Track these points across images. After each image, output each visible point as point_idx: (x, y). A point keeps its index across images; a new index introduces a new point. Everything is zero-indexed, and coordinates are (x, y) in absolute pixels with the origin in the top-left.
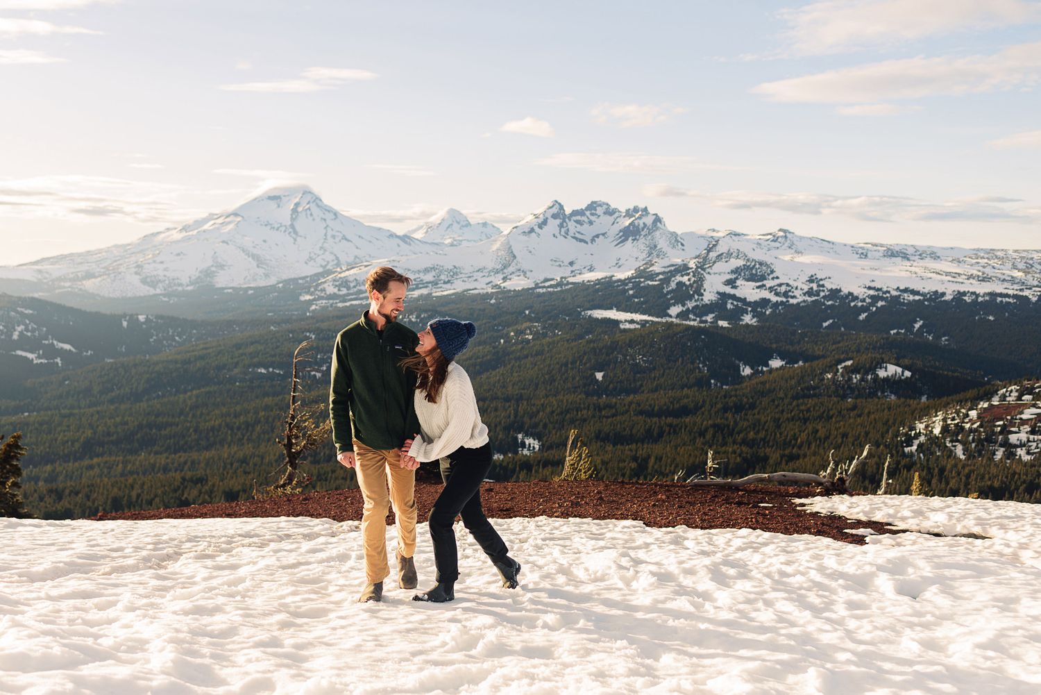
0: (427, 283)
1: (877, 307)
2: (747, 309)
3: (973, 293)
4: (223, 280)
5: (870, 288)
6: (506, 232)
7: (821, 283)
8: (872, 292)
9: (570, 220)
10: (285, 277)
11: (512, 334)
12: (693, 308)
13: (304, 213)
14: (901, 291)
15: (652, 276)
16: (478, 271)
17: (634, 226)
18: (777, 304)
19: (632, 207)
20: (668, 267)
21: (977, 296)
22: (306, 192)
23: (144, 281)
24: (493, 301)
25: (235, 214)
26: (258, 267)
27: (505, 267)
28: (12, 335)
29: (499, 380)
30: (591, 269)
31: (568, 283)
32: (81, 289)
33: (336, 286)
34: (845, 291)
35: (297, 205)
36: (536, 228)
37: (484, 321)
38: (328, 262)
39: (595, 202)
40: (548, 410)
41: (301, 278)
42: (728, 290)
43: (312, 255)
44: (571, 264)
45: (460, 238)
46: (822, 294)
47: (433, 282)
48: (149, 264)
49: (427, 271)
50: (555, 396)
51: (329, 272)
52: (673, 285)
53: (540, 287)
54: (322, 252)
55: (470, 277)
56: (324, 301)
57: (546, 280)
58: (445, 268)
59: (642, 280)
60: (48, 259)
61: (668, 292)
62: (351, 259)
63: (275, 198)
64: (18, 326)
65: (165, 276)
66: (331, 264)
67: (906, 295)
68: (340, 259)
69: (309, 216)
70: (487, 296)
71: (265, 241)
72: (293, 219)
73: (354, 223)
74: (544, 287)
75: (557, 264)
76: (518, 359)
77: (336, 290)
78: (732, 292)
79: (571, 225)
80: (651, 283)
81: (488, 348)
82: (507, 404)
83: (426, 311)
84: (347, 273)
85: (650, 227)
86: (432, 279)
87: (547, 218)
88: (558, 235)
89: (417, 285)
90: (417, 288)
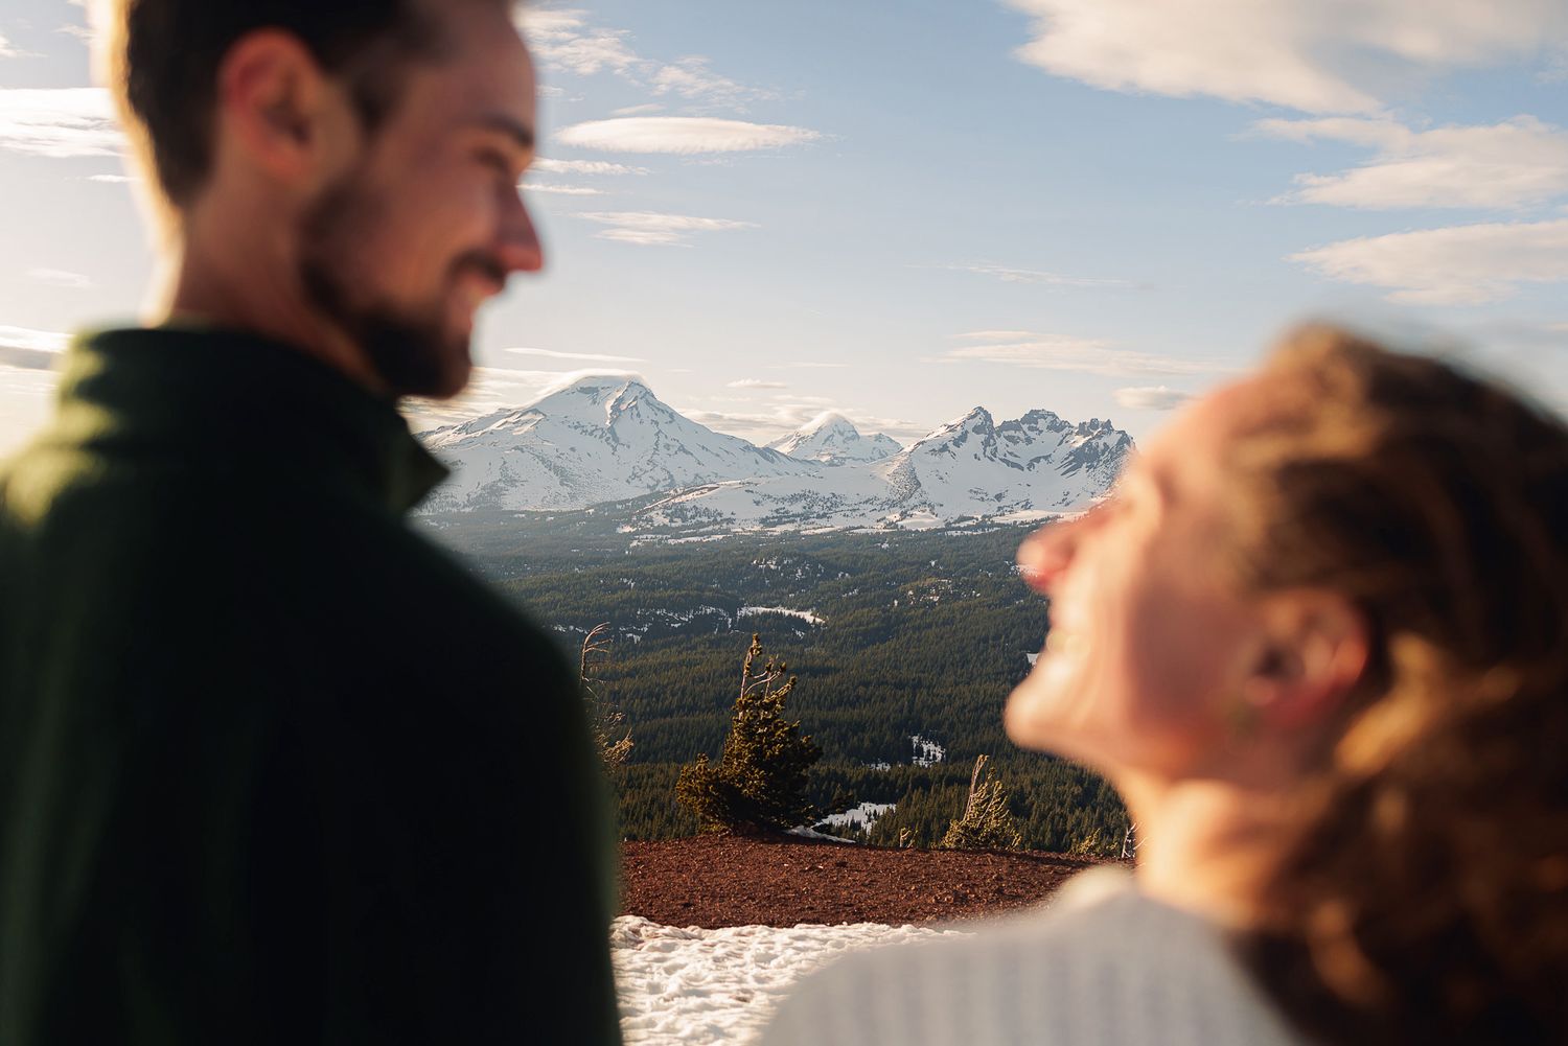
0: (793, 515)
4: (512, 501)
6: (908, 449)
9: (999, 436)
10: (598, 500)
11: (911, 593)
13: (629, 413)
16: (867, 502)
17: (1091, 448)
19: (1088, 421)
22: (634, 384)
24: (885, 546)
25: (534, 410)
26: (562, 484)
27: (905, 498)
29: (889, 658)
30: (1027, 506)
31: (993, 525)
33: (668, 515)
35: (620, 401)
36: (950, 445)
37: (871, 573)
38: (658, 481)
39: (1036, 412)
40: (958, 703)
41: (620, 503)
43: (637, 470)
44: (999, 497)
45: (844, 455)
47: (802, 515)
49: (794, 499)
50: (968, 683)
51: (659, 496)
53: (953, 529)
54: (650, 467)
55: (854, 510)
56: (649, 536)
57: (962, 519)
58: (820, 496)
62: (689, 479)
63: (590, 390)
66: (663, 483)
68: (675, 477)
69: (634, 416)
70: (877, 538)
71: (573, 449)
72: (613, 421)
73: (697, 429)
74: (959, 528)
75: (979, 496)
76: (918, 629)
81: (875, 612)
82: (900, 693)
83: (790, 555)
84: (683, 497)
85: (1114, 450)
86: (801, 511)
87: (967, 432)
88: (981, 456)
89: (781, 518)
90: (780, 523)
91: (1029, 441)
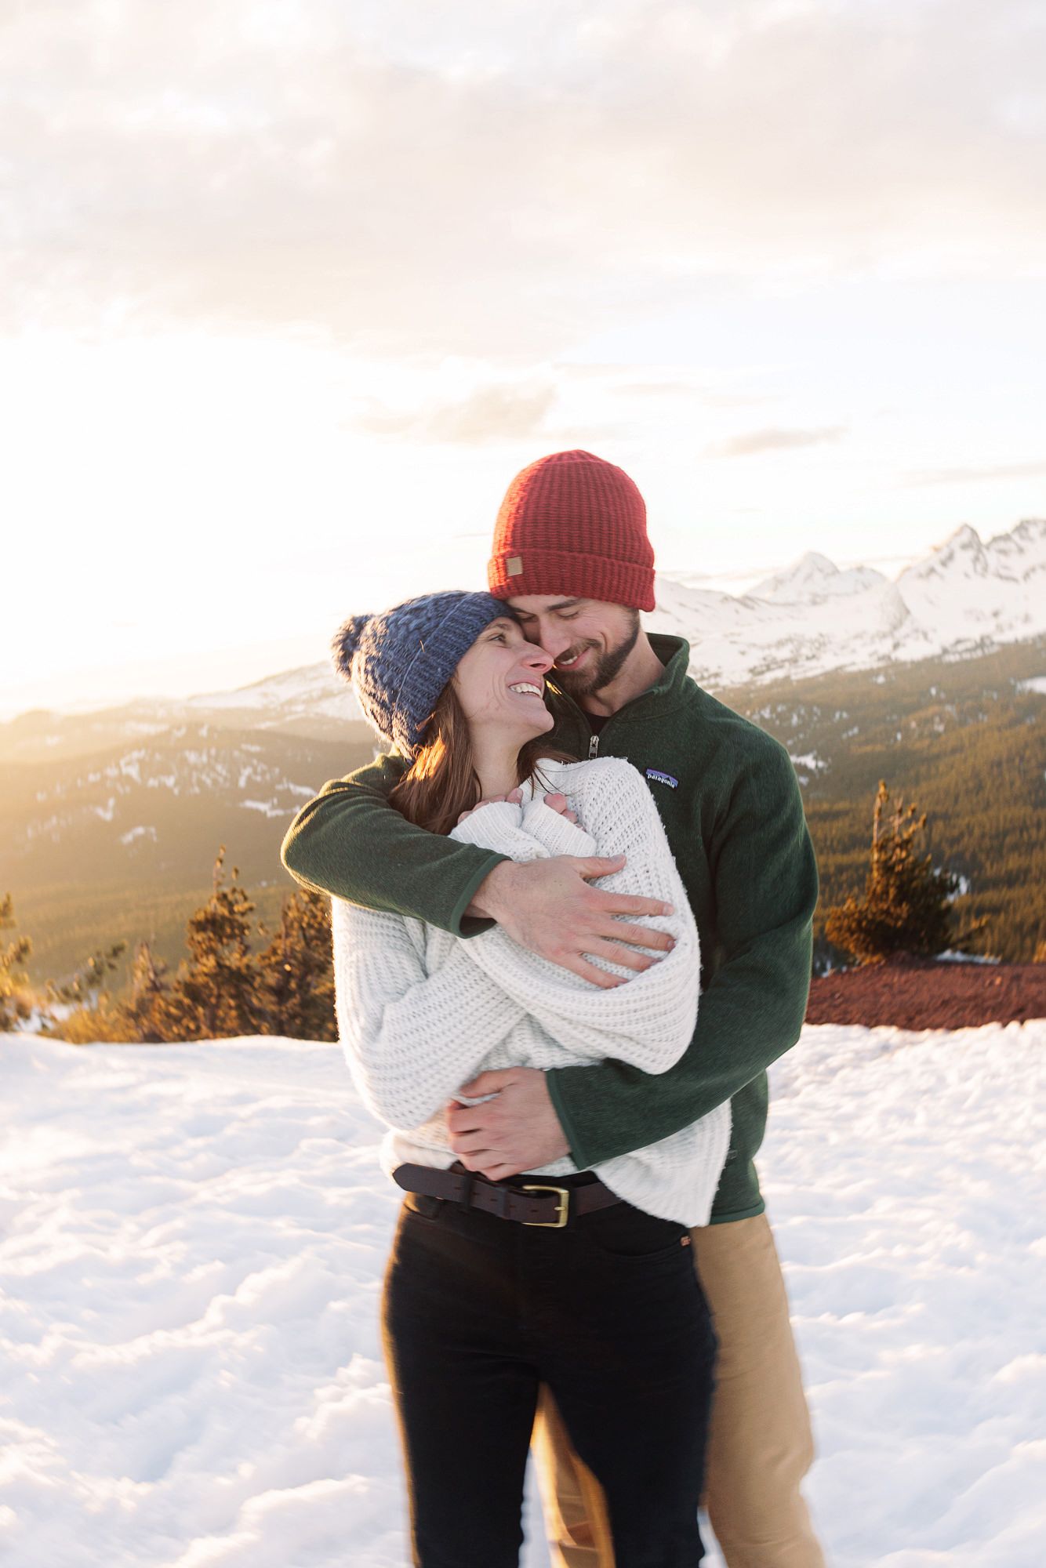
0: (782, 661)
6: (892, 578)
9: (989, 551)
11: (914, 724)
16: (856, 638)
24: (881, 680)
27: (895, 628)
28: (237, 781)
30: (1027, 620)
31: (993, 644)
32: (317, 714)
36: (939, 568)
37: (870, 710)
39: (1027, 521)
40: (977, 832)
44: (996, 614)
45: (825, 591)
47: (791, 659)
49: (780, 644)
50: (986, 810)
53: (951, 654)
55: (844, 647)
57: (958, 642)
58: (807, 638)
64: (245, 767)
70: (872, 673)
74: (956, 652)
75: (974, 616)
76: (926, 761)
81: (879, 748)
83: (783, 702)
86: (789, 656)
87: (953, 550)
88: (971, 572)
89: (769, 665)
90: (769, 669)
91: (1021, 550)
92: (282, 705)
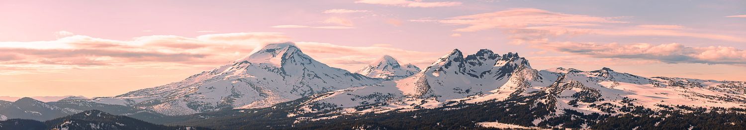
0: (370, 105)
1: (666, 118)
2: (584, 120)
3: (723, 109)
4: (237, 104)
5: (661, 106)
6: (423, 71)
7: (631, 103)
8: (662, 109)
9: (466, 62)
10: (277, 102)
12: (549, 120)
13: (290, 60)
14: (680, 107)
15: (522, 99)
16: (405, 97)
17: (509, 66)
18: (603, 117)
19: (507, 54)
20: (532, 93)
21: (725, 110)
22: (292, 46)
23: (189, 106)
24: (415, 117)
25: (246, 62)
26: (260, 95)
27: (423, 94)
30: (481, 94)
31: (466, 104)
32: (152, 111)
33: (311, 107)
34: (646, 107)
35: (285, 55)
36: (444, 68)
38: (305, 92)
39: (483, 51)
41: (288, 103)
42: (571, 108)
43: (295, 87)
44: (467, 91)
45: (393, 75)
46: (631, 110)
47: (375, 105)
48: (192, 94)
49: (370, 97)
51: (306, 99)
52: (535, 105)
53: (447, 107)
54: (301, 85)
55: (399, 101)
56: (303, 118)
57: (451, 103)
58: (383, 95)
59: (515, 102)
60: (133, 92)
61: (532, 110)
62: (320, 90)
63: (271, 50)
65: (202, 102)
66: (308, 92)
67: (683, 110)
68: (313, 90)
69: (293, 62)
70: (411, 114)
71: (264, 79)
72: (282, 64)
73: (322, 66)
74: (450, 107)
75: (458, 91)
77: (310, 110)
78: (574, 109)
79: (467, 65)
80: (521, 104)
83: (370, 124)
84: (318, 98)
85: (520, 67)
86: (374, 102)
87: (451, 61)
88: (458, 72)
89: (364, 106)
90: (365, 108)
91: (480, 64)
92: (136, 106)
